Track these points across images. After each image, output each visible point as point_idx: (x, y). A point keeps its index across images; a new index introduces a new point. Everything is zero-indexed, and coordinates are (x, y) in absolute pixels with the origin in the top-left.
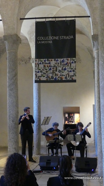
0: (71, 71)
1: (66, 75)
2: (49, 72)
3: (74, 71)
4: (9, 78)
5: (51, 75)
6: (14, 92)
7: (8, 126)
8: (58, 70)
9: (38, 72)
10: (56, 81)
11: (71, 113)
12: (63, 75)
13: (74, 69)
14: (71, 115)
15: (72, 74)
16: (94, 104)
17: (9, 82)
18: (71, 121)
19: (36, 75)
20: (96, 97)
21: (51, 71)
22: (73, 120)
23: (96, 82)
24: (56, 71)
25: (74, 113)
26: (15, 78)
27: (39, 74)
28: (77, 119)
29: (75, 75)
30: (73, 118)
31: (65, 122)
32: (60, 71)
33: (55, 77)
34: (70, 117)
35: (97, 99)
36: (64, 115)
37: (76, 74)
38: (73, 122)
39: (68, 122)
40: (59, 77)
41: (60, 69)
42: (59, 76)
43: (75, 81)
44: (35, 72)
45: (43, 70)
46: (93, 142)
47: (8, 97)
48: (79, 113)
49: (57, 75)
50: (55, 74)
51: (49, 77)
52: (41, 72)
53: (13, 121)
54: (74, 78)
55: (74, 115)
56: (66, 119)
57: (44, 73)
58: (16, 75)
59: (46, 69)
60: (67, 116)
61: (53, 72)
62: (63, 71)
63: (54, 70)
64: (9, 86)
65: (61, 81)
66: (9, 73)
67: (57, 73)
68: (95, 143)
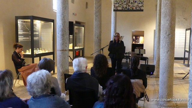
0: (140, 3)
1: (136, 6)
2: (124, 4)
3: (142, 3)
4: (95, 8)
5: (125, 6)
6: (98, 18)
7: (94, 41)
8: (130, 2)
9: (116, 4)
10: (129, 10)
11: (138, 36)
12: (134, 6)
13: (142, 2)
14: (137, 38)
15: (140, 5)
16: (155, 29)
17: (95, 11)
18: (137, 42)
19: (114, 6)
20: (157, 22)
21: (126, 3)
22: (139, 41)
23: (158, 12)
24: (129, 3)
25: (139, 36)
26: (99, 8)
27: (117, 5)
28: (141, 40)
29: (142, 6)
30: (138, 40)
31: (133, 42)
32: (132, 3)
33: (128, 7)
34: (136, 39)
35: (158, 24)
36: (133, 37)
37: (144, 6)
38: (138, 42)
39: (135, 43)
40: (131, 8)
41: (132, 2)
42: (131, 6)
43: (142, 10)
44: (114, 3)
45: (119, 2)
46: (153, 56)
47: (94, 21)
48: (143, 36)
49: (130, 6)
50: (129, 5)
51: (124, 7)
52: (118, 3)
53: (97, 38)
54: (142, 8)
55: (139, 38)
56: (133, 40)
57: (120, 5)
58: (100, 5)
59: (122, 2)
60: (134, 38)
61: (127, 4)
62: (134, 3)
63: (128, 2)
64: (96, 13)
65: (133, 10)
66: (95, 4)
67: (130, 4)
68: (154, 57)
